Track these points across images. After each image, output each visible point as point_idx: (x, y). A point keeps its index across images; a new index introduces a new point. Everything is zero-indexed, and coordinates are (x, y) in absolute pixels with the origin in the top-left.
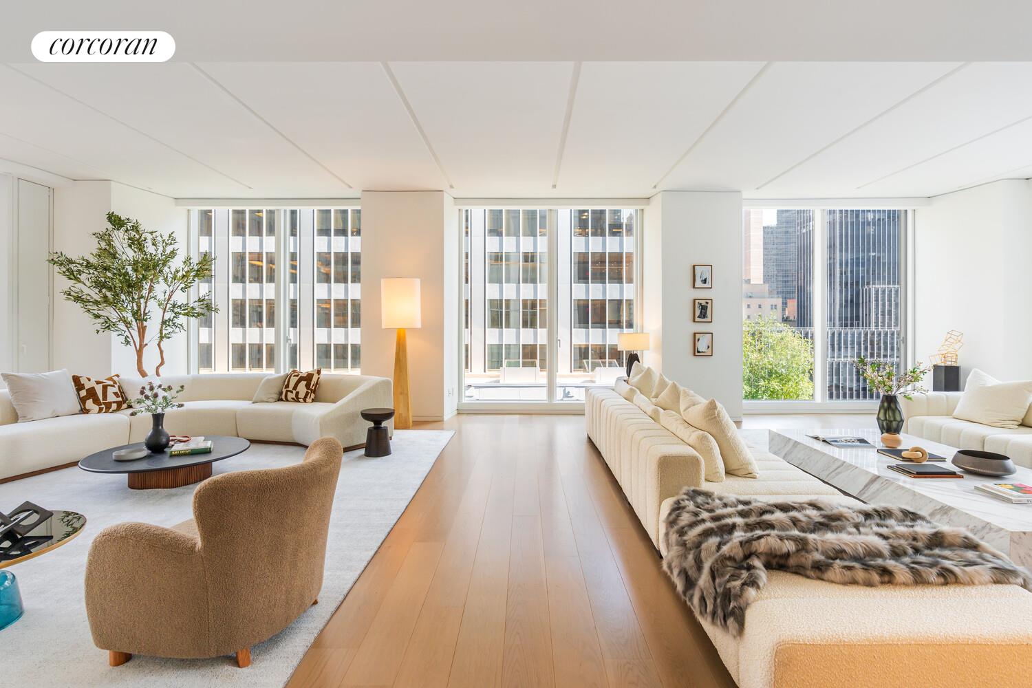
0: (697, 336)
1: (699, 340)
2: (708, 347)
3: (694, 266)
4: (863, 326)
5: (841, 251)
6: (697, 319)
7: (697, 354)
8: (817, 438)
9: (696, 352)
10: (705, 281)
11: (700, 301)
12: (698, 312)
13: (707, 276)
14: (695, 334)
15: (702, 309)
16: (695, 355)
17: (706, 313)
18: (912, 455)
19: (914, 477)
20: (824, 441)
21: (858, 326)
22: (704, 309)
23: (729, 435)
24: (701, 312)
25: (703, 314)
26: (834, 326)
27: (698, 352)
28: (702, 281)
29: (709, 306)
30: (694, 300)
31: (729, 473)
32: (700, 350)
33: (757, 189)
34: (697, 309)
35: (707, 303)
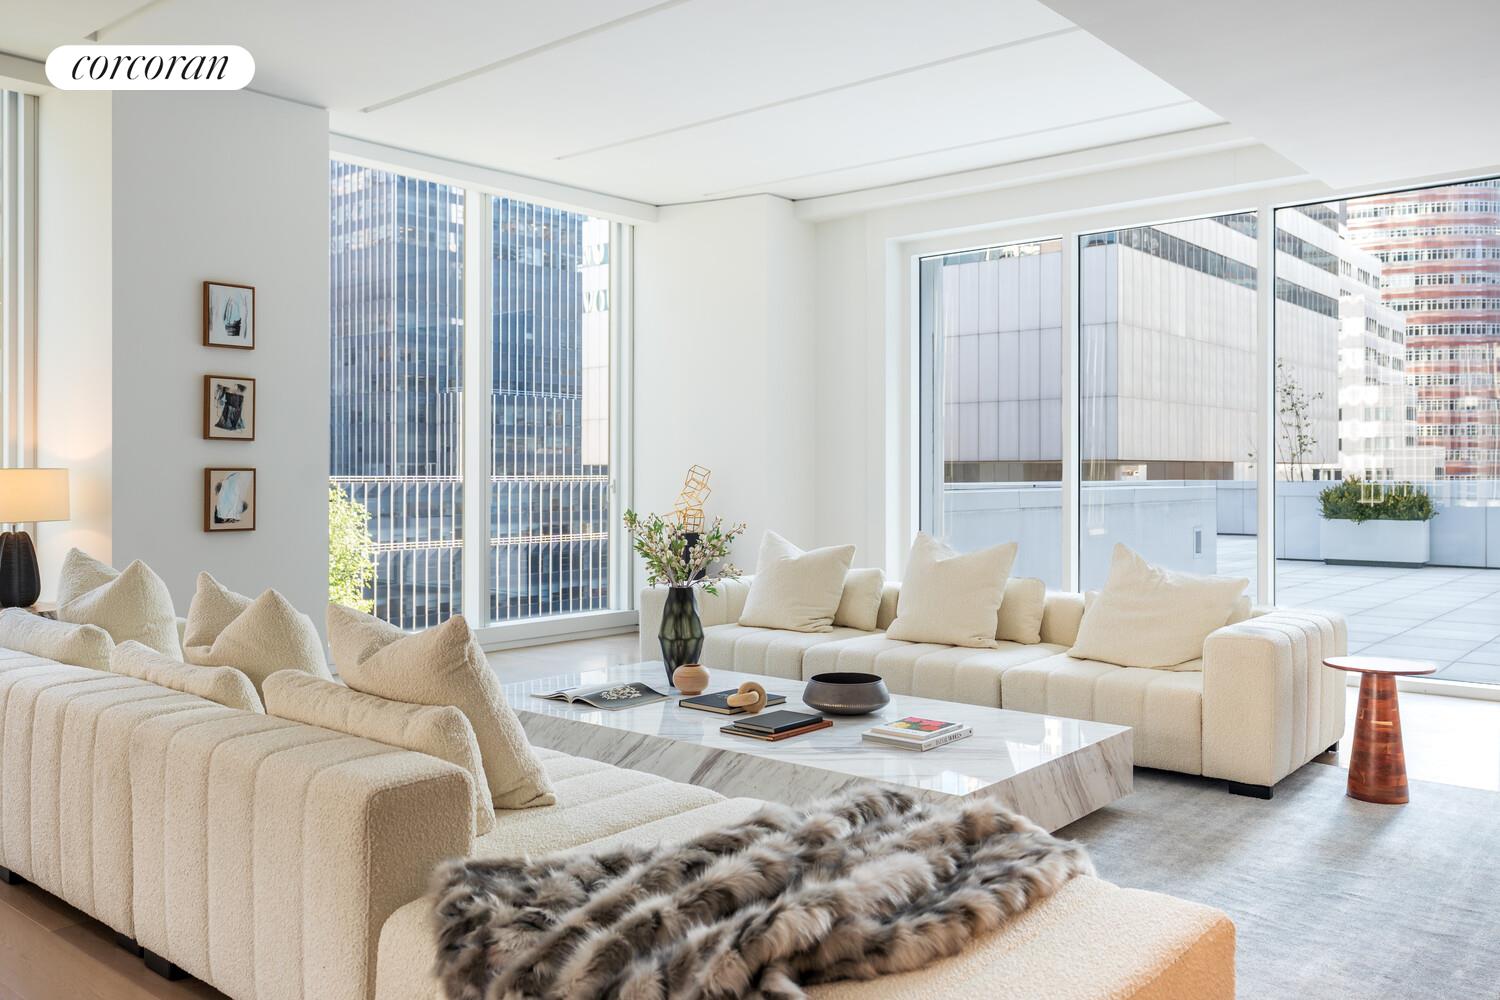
0: (215, 477)
1: (219, 488)
2: (245, 507)
3: (206, 285)
4: (442, 474)
5: (401, 308)
6: (215, 431)
7: (213, 526)
8: (560, 698)
9: (211, 521)
10: (236, 329)
11: (224, 383)
12: (216, 413)
13: (241, 313)
14: (208, 472)
15: (227, 404)
16: (207, 529)
17: (238, 414)
18: (746, 699)
19: (774, 740)
20: (577, 701)
21: (434, 473)
22: (233, 402)
23: (495, 705)
24: (226, 413)
25: (232, 420)
26: (388, 473)
27: (218, 520)
28: (227, 327)
29: (247, 395)
30: (207, 379)
31: (501, 807)
32: (222, 515)
33: (365, 110)
34: (213, 403)
35: (242, 388)
